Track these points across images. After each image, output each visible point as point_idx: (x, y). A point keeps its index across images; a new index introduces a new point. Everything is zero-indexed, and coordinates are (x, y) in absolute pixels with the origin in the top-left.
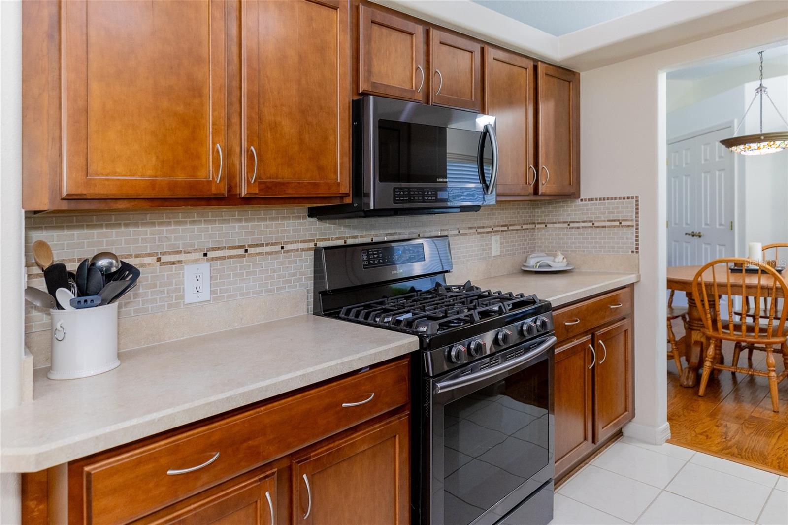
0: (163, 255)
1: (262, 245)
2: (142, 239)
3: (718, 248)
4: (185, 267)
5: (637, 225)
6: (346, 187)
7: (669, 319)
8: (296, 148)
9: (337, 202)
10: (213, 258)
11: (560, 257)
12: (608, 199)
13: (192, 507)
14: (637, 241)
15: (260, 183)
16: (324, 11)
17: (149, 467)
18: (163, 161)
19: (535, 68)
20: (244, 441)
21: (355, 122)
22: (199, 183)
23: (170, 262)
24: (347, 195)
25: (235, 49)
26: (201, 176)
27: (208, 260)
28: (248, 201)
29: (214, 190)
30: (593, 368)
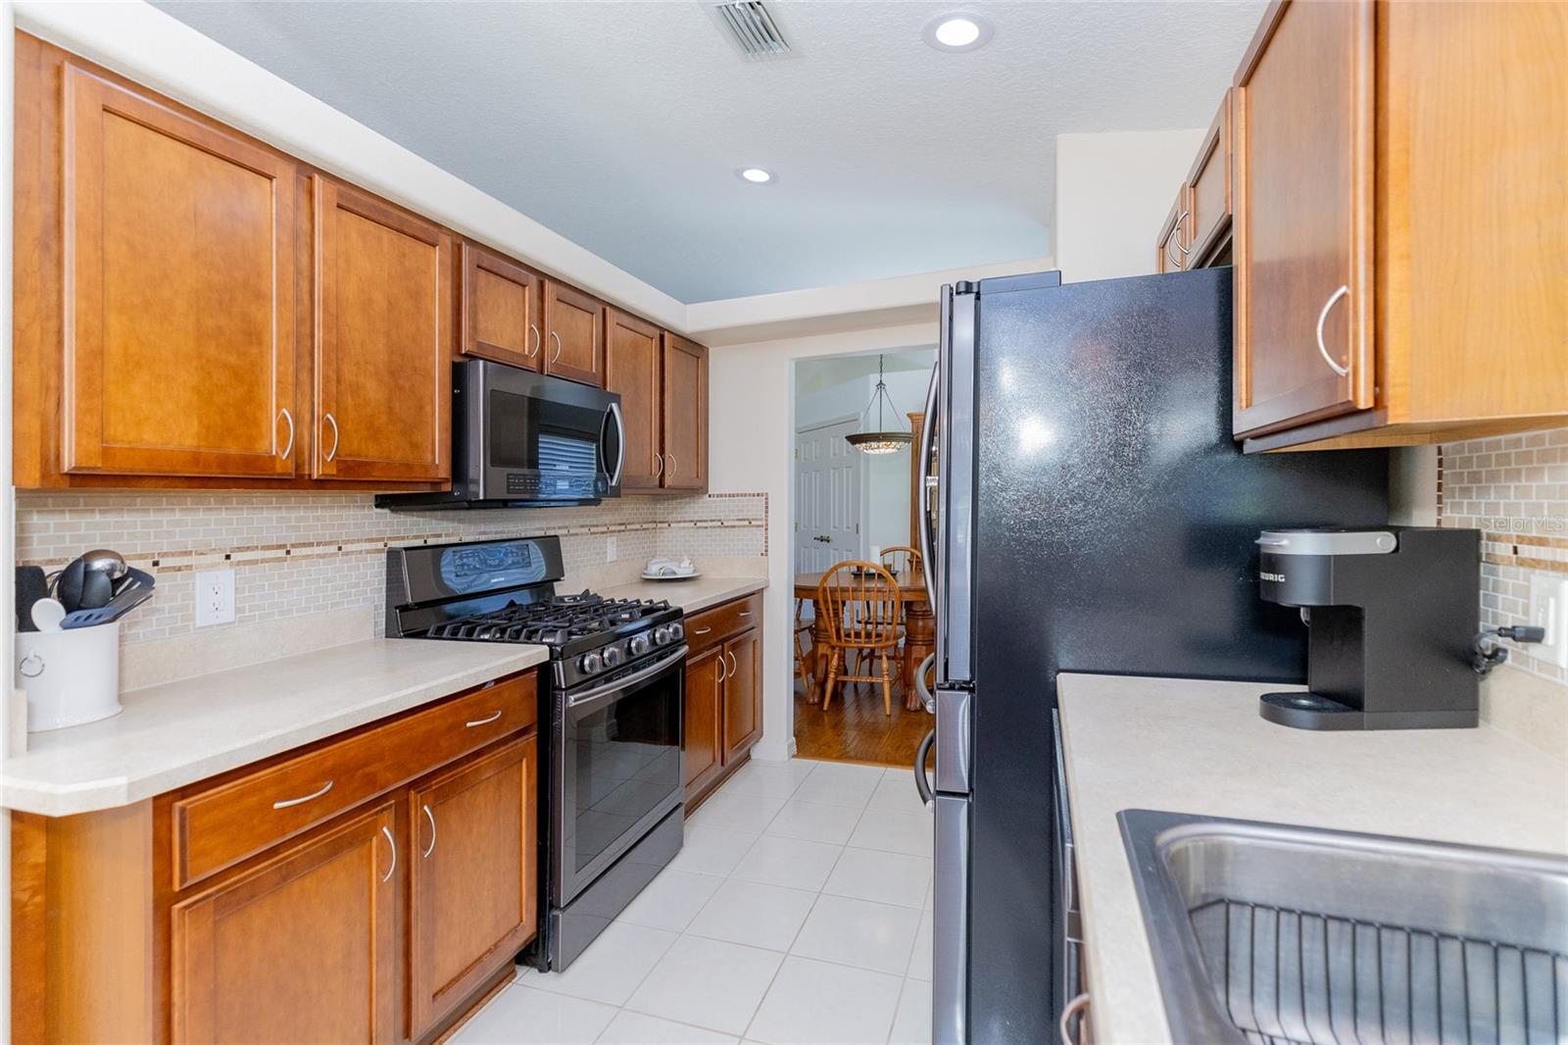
0: (163, 557)
1: (311, 545)
2: (129, 534)
3: (844, 552)
4: (198, 575)
5: (767, 525)
6: (443, 471)
7: (796, 632)
8: (384, 418)
9: (427, 490)
10: (239, 562)
11: (686, 563)
12: (738, 495)
13: (300, 847)
14: (766, 542)
15: (338, 462)
16: (420, 247)
17: (253, 800)
18: (209, 428)
19: (662, 338)
20: (360, 768)
21: (457, 389)
22: (258, 458)
23: (174, 568)
24: (447, 480)
25: (305, 285)
26: (261, 448)
27: (231, 564)
28: (322, 484)
29: (279, 469)
30: (723, 681)
